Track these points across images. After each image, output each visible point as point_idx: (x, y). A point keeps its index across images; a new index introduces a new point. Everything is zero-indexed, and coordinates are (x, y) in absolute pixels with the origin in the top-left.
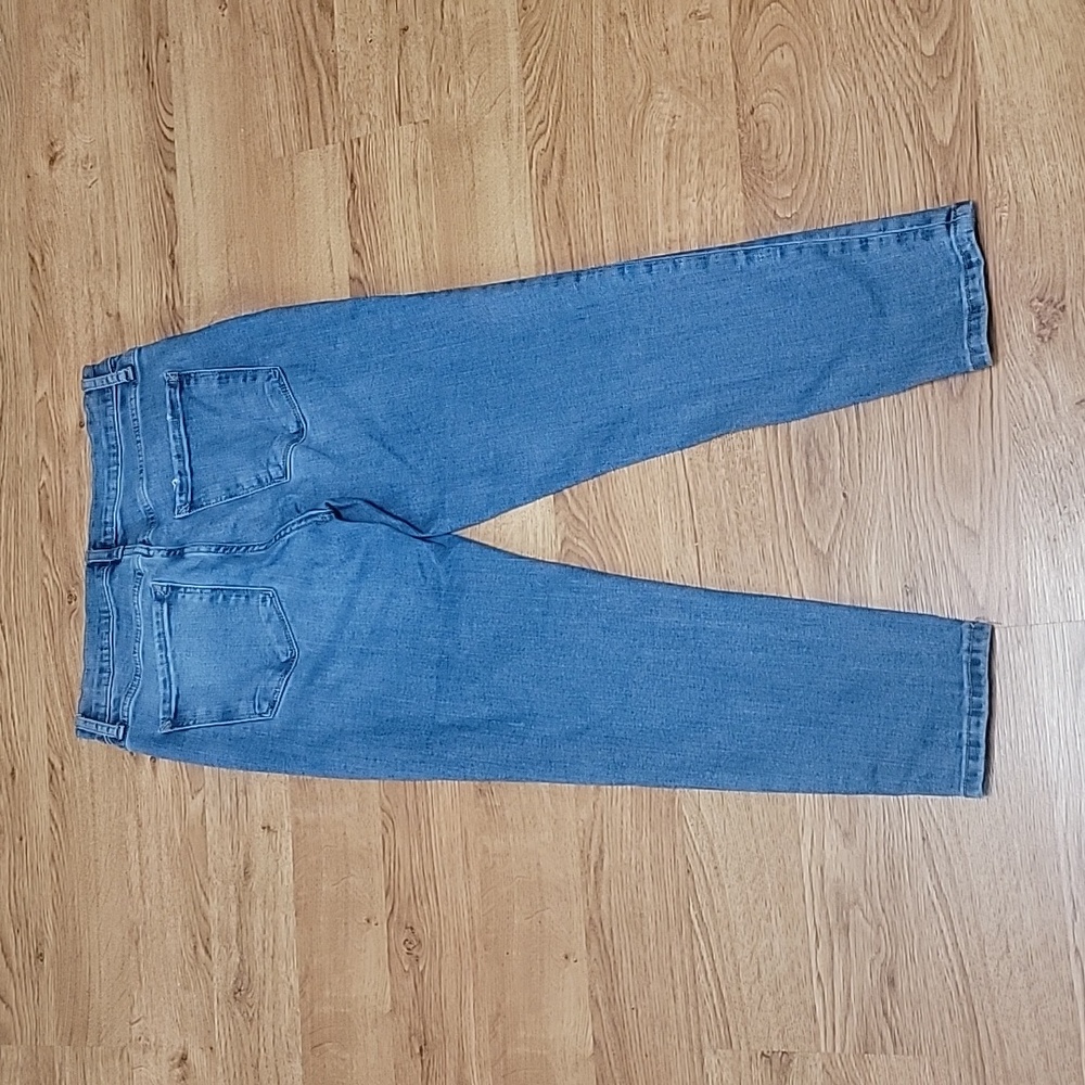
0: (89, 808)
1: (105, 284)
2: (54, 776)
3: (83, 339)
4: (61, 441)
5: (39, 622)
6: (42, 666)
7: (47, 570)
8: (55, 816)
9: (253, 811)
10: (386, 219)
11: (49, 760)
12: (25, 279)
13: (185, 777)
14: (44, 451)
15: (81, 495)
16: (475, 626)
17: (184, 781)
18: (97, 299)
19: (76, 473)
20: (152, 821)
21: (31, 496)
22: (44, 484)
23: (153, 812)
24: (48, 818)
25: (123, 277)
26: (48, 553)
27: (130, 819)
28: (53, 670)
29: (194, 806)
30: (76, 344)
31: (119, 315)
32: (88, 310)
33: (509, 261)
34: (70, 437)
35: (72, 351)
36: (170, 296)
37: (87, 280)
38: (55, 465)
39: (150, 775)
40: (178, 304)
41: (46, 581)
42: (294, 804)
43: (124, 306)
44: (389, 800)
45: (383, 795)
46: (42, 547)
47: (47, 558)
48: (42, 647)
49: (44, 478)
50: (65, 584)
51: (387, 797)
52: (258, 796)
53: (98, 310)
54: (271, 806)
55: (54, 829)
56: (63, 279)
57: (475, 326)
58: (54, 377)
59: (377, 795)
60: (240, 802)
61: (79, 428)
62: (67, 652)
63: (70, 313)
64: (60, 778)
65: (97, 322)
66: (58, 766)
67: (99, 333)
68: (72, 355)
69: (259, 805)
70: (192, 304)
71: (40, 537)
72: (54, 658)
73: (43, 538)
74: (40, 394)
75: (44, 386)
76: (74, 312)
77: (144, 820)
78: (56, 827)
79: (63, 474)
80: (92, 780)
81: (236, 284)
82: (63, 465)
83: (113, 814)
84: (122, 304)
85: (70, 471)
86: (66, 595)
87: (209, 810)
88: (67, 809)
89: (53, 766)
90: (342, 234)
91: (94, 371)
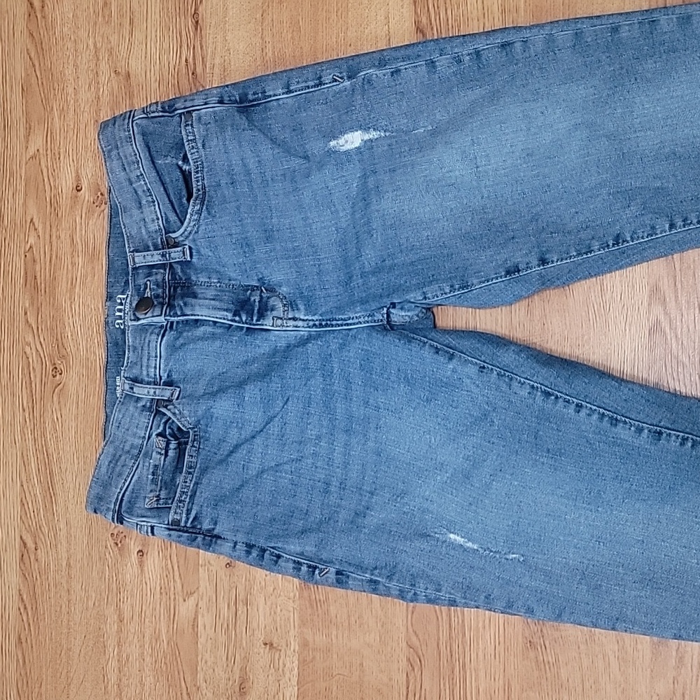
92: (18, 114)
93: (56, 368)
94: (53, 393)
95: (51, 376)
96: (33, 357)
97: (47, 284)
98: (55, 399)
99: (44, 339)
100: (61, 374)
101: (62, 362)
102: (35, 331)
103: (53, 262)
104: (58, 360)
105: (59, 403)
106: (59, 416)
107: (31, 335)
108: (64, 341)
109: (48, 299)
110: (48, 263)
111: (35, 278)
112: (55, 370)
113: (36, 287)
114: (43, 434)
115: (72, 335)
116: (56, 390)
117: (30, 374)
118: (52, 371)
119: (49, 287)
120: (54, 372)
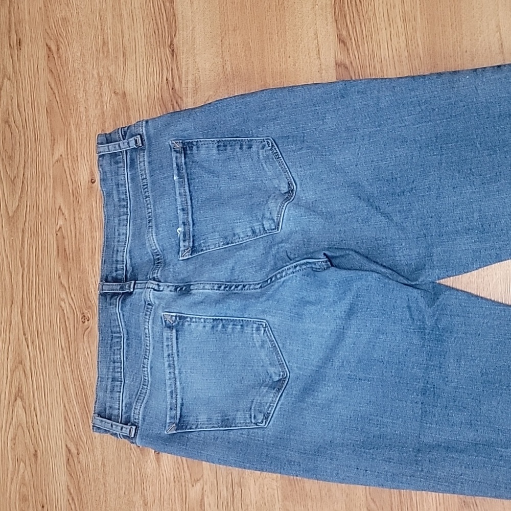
0: (102, 487)
1: (112, 69)
2: (71, 460)
3: (94, 112)
4: (75, 195)
5: (57, 335)
6: (60, 371)
7: (64, 295)
8: (72, 491)
9: (248, 501)
10: (371, 14)
11: (66, 446)
12: (43, 63)
13: (186, 468)
14: (60, 201)
15: (92, 238)
16: (463, 363)
17: (184, 472)
18: (105, 81)
19: (88, 220)
20: (157, 501)
21: (50, 236)
22: (60, 228)
23: (157, 495)
24: (66, 492)
25: (129, 63)
26: (64, 282)
27: (137, 499)
28: (69, 374)
29: (194, 492)
30: (87, 117)
31: (124, 94)
32: (97, 89)
33: (493, 49)
34: (83, 192)
35: (84, 123)
36: (170, 79)
37: (97, 64)
38: (70, 212)
39: (154, 464)
40: (177, 86)
41: (62, 304)
42: (285, 498)
43: (130, 87)
44: (375, 502)
45: (369, 498)
46: (60, 277)
47: (63, 286)
48: (59, 356)
49: (61, 222)
50: (79, 307)
51: (373, 500)
52: (252, 489)
53: (106, 89)
54: (264, 498)
55: (71, 501)
56: (76, 65)
57: (461, 104)
58: (69, 143)
59: (363, 498)
60: (235, 493)
61: (90, 183)
62: (82, 361)
63: (82, 92)
64: (76, 461)
65: (106, 99)
66: (74, 451)
67: (108, 108)
68: (84, 125)
69: (253, 496)
70: (190, 85)
71: (57, 269)
72: (70, 365)
73: (60, 271)
74: (56, 156)
75: (60, 149)
76: (85, 91)
77: (150, 499)
78: (73, 499)
79: (77, 219)
80: (104, 465)
81: (229, 69)
82: (76, 214)
83: (122, 493)
84: (127, 85)
85: (83, 218)
86: (80, 316)
87: (208, 497)
88: (82, 486)
89: (69, 451)
90: (329, 27)
91: (108, 139)
92: (45, 130)
93: (84, 316)
94: (84, 335)
95: (81, 323)
96: (67, 309)
97: (74, 254)
98: (85, 339)
99: (74, 295)
100: (88, 320)
101: (89, 311)
102: (67, 290)
103: (77, 238)
104: (86, 310)
105: (88, 342)
106: (89, 352)
107: (64, 293)
108: (89, 296)
109: (75, 265)
110: (74, 239)
111: (65, 251)
112: (84, 318)
113: (66, 257)
114: (78, 367)
115: (95, 291)
116: (86, 333)
117: (65, 322)
118: (82, 318)
119: (76, 256)
120: (83, 320)
